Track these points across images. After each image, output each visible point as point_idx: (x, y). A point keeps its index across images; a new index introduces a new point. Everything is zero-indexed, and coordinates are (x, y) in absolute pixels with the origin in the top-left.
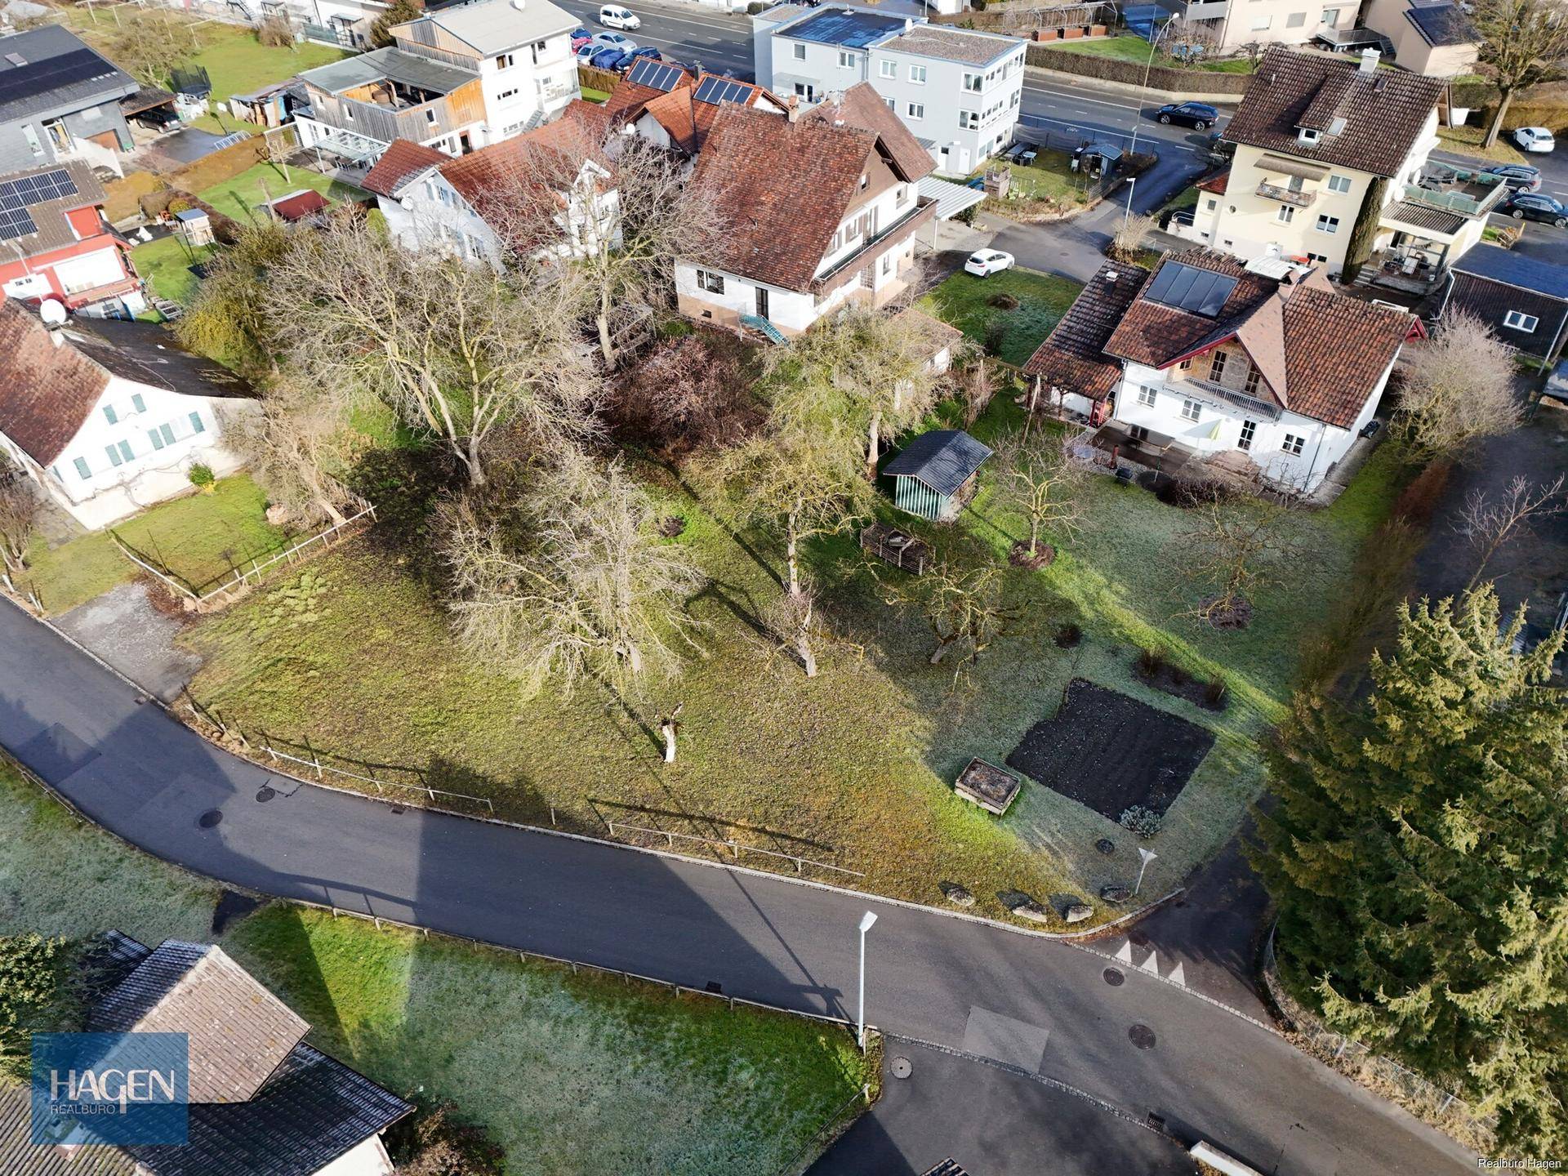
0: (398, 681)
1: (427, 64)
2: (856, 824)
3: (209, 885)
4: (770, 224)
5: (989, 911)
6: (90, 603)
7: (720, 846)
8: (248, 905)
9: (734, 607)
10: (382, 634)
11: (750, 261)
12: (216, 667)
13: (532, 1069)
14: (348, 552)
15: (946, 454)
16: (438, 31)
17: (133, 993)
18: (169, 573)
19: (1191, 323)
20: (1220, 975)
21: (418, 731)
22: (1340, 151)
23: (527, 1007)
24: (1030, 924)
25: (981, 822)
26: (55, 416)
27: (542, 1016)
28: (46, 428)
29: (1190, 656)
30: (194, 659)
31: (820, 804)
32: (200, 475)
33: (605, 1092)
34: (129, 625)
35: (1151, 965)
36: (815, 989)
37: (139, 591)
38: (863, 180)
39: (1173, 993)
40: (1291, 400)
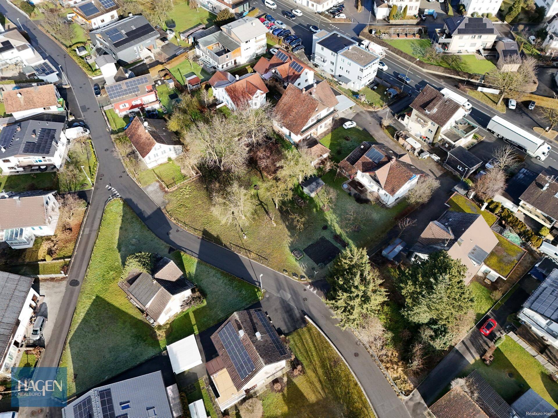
0: (201, 213)
1: (229, 39)
2: (273, 256)
3: (168, 245)
4: (294, 117)
5: (289, 275)
6: (149, 185)
7: (249, 256)
8: (173, 250)
9: (265, 209)
10: (200, 202)
11: (288, 125)
12: (170, 204)
13: (213, 284)
14: (196, 182)
15: (314, 183)
16: (232, 33)
17: (161, 264)
18: (163, 181)
19: (373, 164)
20: (322, 293)
21: (203, 224)
22: (433, 117)
23: (214, 275)
24: (295, 279)
25: (294, 261)
26: (145, 147)
27: (216, 277)
28: (144, 149)
29: (344, 236)
30: (167, 201)
31: (268, 251)
32: (170, 159)
33: (223, 290)
34: (156, 192)
35: (312, 289)
36: (258, 282)
37: (158, 184)
38: (317, 109)
39: (313, 294)
40: (385, 187)
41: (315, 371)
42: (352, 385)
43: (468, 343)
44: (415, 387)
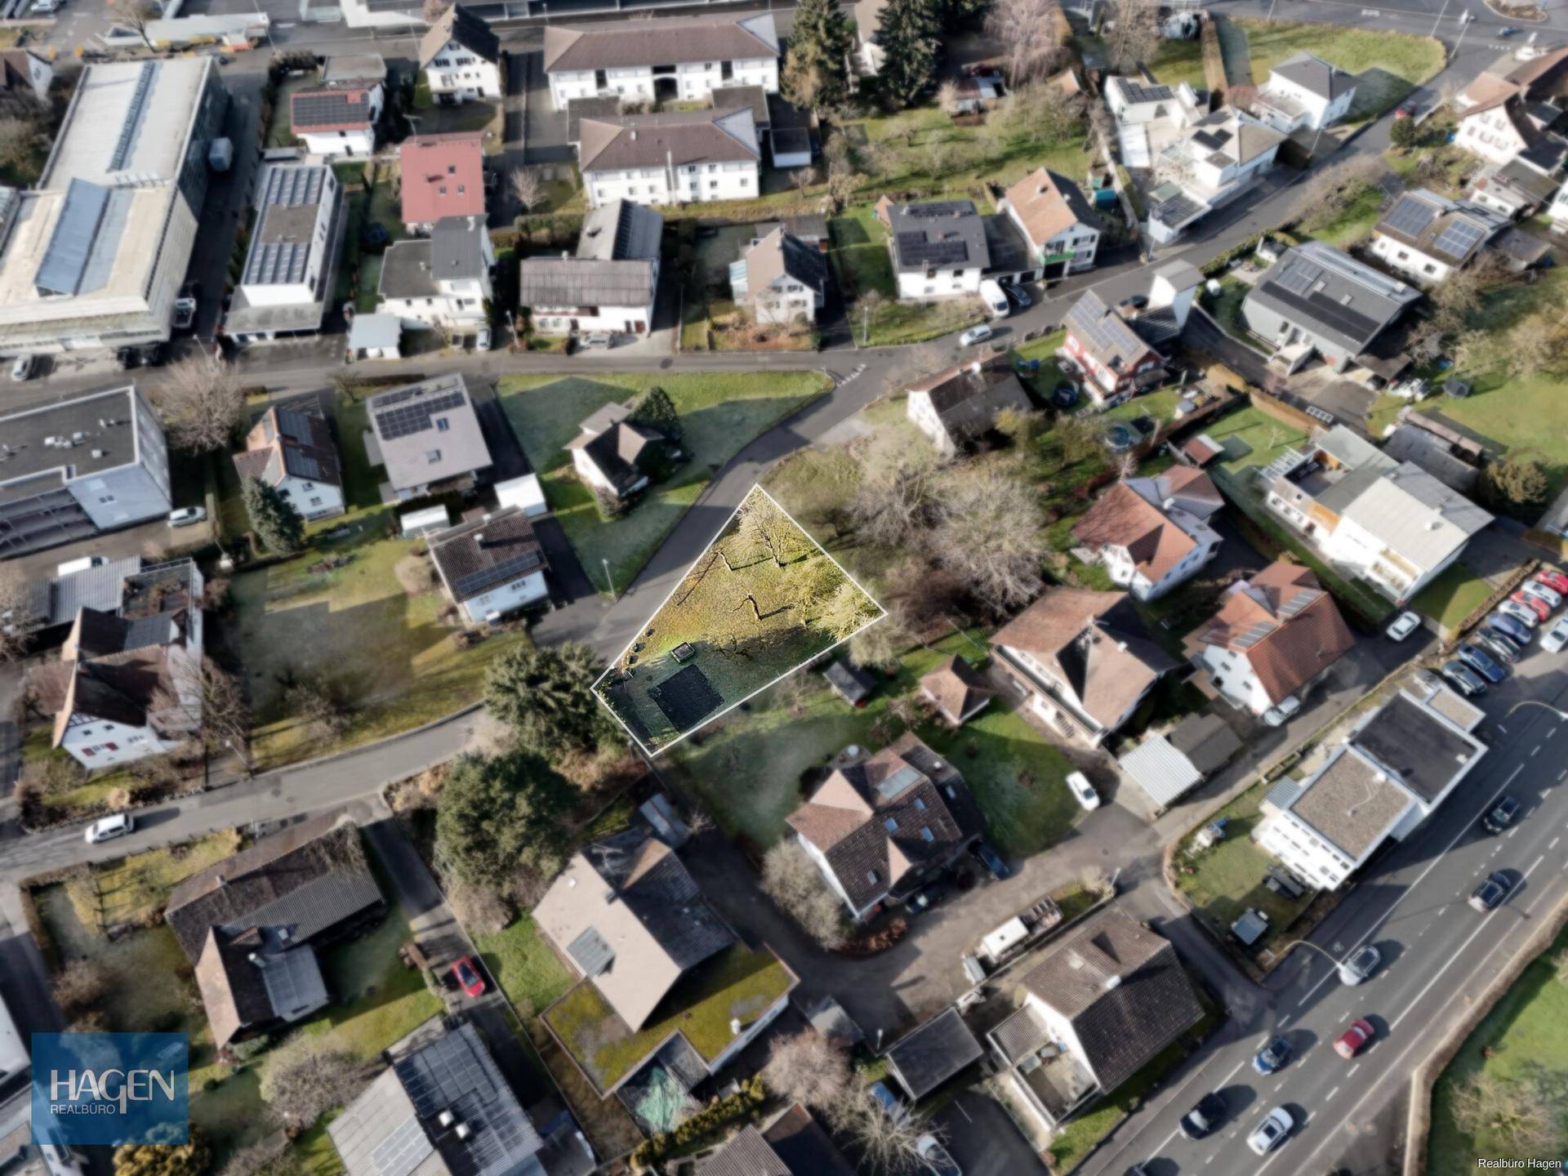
5: (638, 640)
7: (691, 578)
12: (819, 456)
24: (630, 648)
31: (698, 606)
33: (627, 542)
41: (458, 667)
42: (422, 717)
43: (448, 930)
44: (396, 813)
